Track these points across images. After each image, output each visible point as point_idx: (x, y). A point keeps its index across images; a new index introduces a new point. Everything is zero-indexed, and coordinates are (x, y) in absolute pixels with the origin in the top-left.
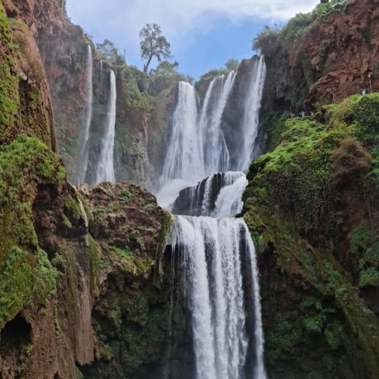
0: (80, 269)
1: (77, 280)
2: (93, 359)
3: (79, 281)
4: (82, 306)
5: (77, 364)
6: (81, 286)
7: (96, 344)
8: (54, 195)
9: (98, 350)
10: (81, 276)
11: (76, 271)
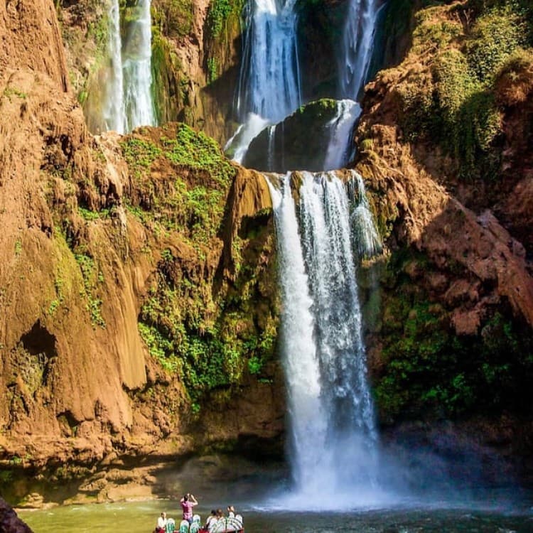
0: (116, 258)
1: (113, 273)
2: (145, 381)
3: (116, 275)
4: (124, 310)
5: (125, 388)
6: (120, 281)
7: (147, 361)
8: (68, 151)
9: (151, 369)
10: (118, 267)
11: (111, 261)
